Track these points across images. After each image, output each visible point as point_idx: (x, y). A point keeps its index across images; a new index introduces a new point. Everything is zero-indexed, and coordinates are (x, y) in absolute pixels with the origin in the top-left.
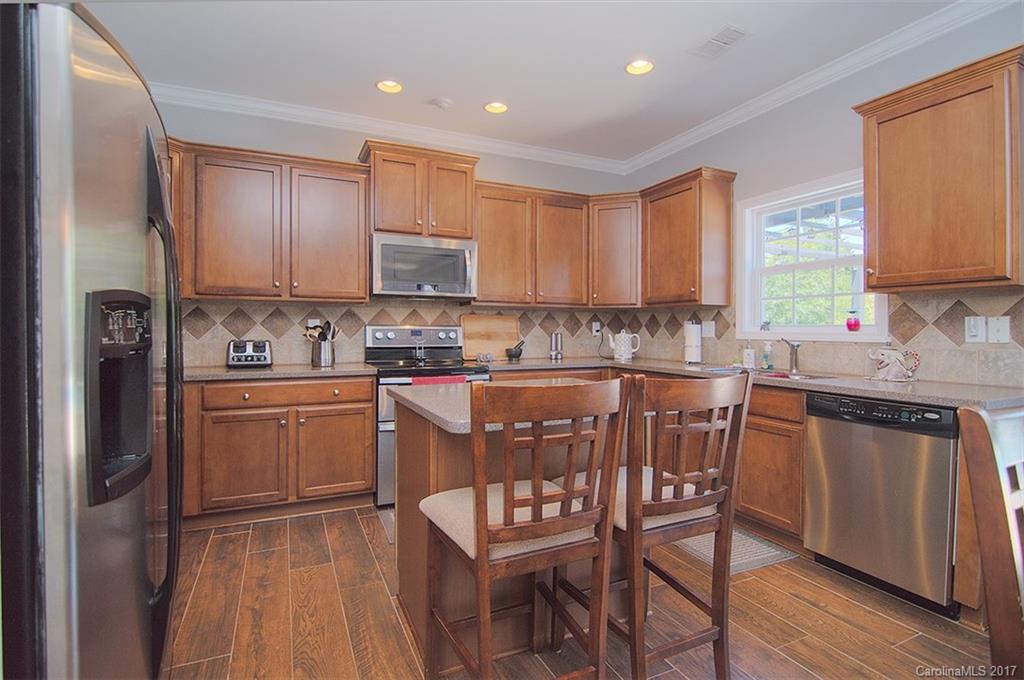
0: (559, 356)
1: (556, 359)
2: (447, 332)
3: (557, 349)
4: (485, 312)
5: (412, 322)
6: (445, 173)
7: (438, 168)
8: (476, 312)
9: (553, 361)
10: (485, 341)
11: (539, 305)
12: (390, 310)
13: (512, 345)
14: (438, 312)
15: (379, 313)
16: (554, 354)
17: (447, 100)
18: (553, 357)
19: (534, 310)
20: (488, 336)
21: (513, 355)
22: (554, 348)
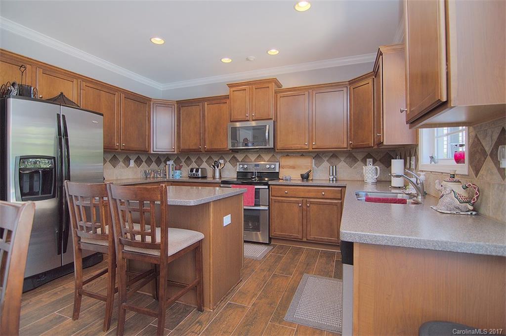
0: (335, 179)
1: (333, 181)
2: (270, 165)
3: (333, 175)
4: (294, 155)
5: (259, 160)
6: (259, 90)
7: (256, 89)
8: (289, 155)
9: (331, 182)
10: (292, 170)
11: (314, 150)
12: (249, 155)
13: (304, 172)
14: (270, 155)
15: (245, 157)
16: (331, 177)
17: (251, 57)
18: (331, 180)
19: (324, 153)
20: (294, 167)
21: (305, 177)
22: (331, 175)
